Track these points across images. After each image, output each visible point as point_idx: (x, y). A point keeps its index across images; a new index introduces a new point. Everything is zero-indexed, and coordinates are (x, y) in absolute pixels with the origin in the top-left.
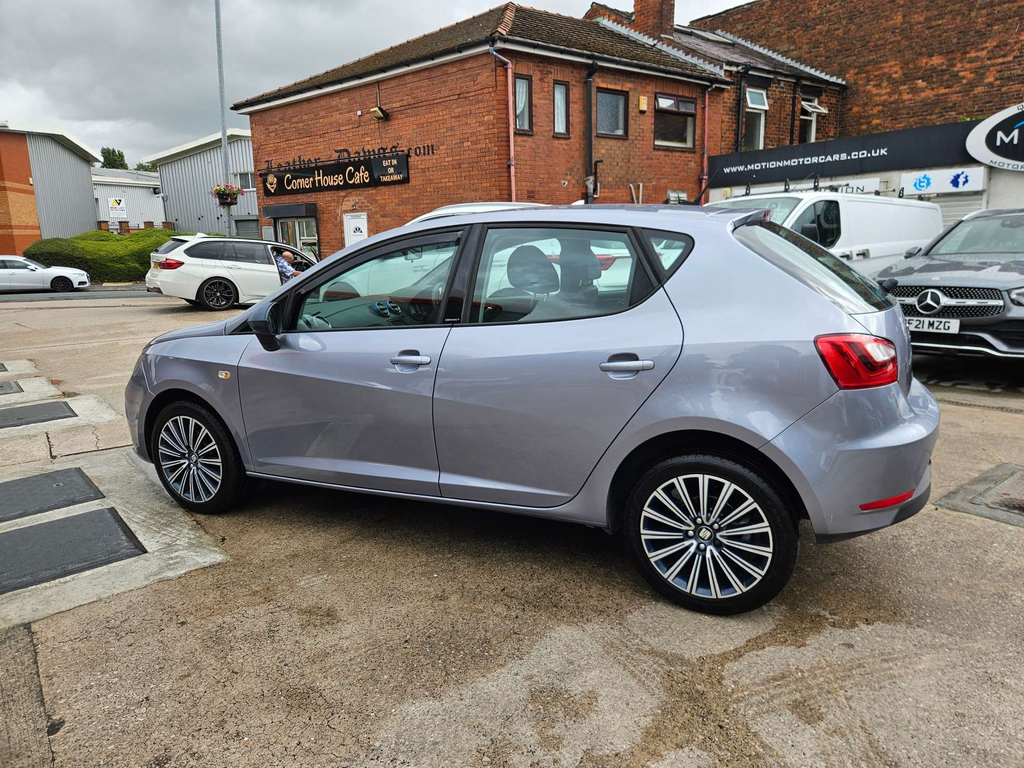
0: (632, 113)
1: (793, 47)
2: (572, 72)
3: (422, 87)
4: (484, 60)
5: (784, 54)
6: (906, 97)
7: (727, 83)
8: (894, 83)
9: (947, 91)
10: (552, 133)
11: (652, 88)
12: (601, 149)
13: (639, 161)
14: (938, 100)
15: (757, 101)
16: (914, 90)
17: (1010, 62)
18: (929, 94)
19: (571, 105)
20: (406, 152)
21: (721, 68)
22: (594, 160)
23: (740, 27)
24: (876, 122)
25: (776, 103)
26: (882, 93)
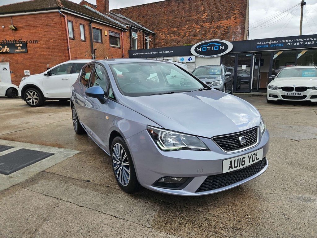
0: (103, 36)
1: (140, 22)
2: (85, 22)
3: (31, 20)
4: (56, 14)
5: (138, 23)
6: (169, 38)
7: (127, 30)
8: (166, 34)
9: (178, 37)
10: (80, 40)
11: (108, 29)
12: (96, 46)
13: (106, 50)
14: (176, 40)
15: (135, 35)
16: (171, 36)
17: (191, 31)
18: (174, 38)
19: (85, 32)
20: (26, 42)
21: (125, 25)
22: (94, 49)
23: (125, 14)
24: (163, 44)
25: (139, 36)
26: (163, 36)
